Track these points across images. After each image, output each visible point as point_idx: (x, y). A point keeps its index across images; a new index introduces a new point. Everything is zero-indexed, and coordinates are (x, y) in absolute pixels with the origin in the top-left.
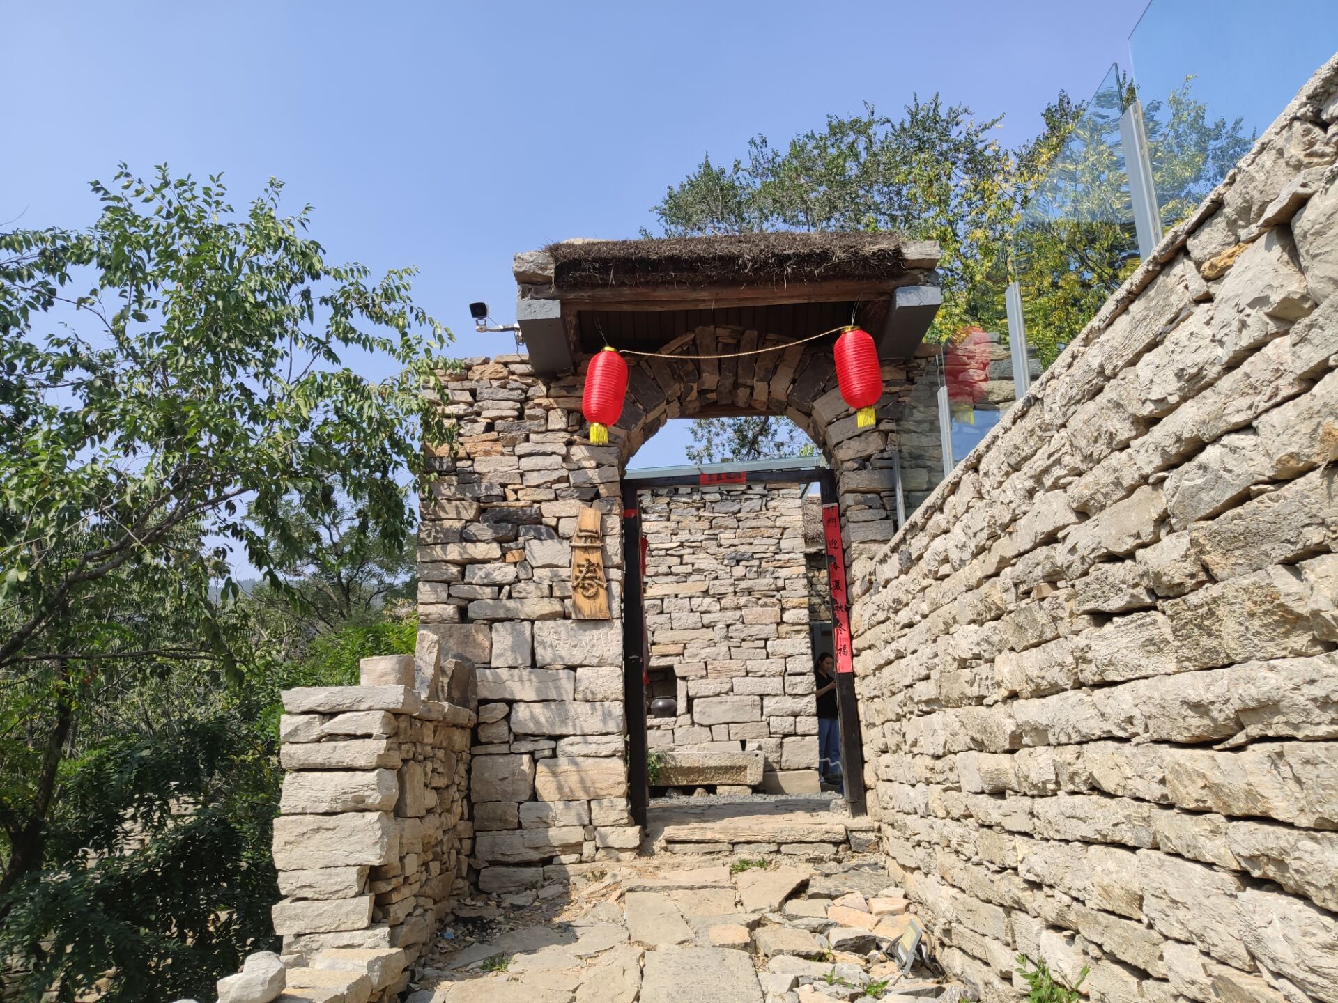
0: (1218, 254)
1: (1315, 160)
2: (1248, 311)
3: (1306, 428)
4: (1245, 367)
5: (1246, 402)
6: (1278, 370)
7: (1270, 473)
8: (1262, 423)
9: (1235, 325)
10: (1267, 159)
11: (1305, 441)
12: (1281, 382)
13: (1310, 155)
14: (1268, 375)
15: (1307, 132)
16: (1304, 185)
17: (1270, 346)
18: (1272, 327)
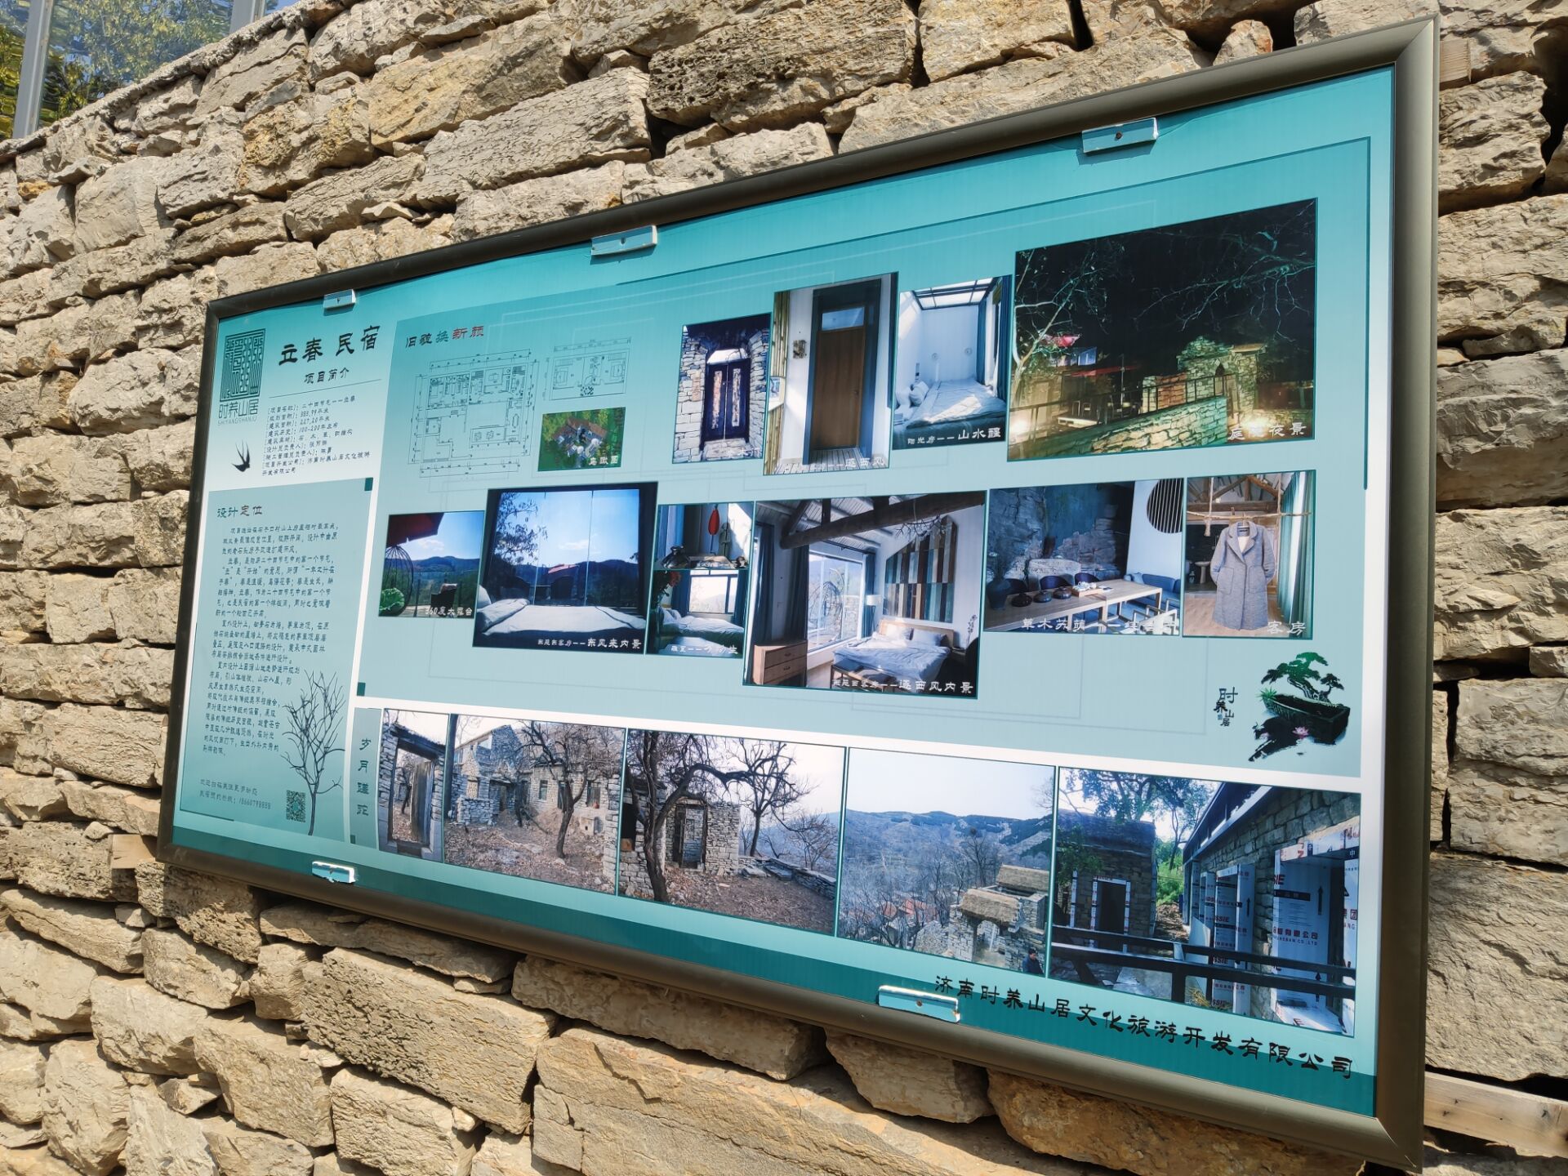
0: (33, 181)
1: (102, 152)
2: (34, 238)
3: (42, 342)
4: (20, 280)
5: (14, 307)
6: (39, 292)
7: (15, 368)
8: (21, 327)
9: (23, 245)
10: (76, 129)
11: (40, 352)
12: (39, 302)
13: (99, 146)
14: (32, 293)
15: (102, 129)
16: (87, 166)
17: (40, 272)
18: (46, 258)
